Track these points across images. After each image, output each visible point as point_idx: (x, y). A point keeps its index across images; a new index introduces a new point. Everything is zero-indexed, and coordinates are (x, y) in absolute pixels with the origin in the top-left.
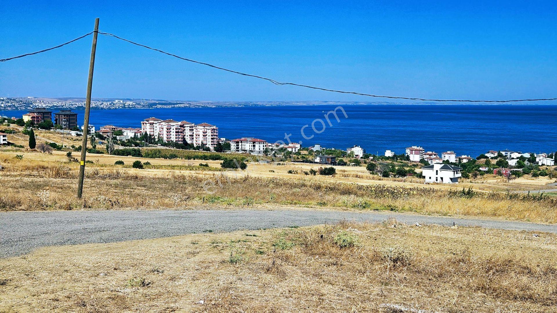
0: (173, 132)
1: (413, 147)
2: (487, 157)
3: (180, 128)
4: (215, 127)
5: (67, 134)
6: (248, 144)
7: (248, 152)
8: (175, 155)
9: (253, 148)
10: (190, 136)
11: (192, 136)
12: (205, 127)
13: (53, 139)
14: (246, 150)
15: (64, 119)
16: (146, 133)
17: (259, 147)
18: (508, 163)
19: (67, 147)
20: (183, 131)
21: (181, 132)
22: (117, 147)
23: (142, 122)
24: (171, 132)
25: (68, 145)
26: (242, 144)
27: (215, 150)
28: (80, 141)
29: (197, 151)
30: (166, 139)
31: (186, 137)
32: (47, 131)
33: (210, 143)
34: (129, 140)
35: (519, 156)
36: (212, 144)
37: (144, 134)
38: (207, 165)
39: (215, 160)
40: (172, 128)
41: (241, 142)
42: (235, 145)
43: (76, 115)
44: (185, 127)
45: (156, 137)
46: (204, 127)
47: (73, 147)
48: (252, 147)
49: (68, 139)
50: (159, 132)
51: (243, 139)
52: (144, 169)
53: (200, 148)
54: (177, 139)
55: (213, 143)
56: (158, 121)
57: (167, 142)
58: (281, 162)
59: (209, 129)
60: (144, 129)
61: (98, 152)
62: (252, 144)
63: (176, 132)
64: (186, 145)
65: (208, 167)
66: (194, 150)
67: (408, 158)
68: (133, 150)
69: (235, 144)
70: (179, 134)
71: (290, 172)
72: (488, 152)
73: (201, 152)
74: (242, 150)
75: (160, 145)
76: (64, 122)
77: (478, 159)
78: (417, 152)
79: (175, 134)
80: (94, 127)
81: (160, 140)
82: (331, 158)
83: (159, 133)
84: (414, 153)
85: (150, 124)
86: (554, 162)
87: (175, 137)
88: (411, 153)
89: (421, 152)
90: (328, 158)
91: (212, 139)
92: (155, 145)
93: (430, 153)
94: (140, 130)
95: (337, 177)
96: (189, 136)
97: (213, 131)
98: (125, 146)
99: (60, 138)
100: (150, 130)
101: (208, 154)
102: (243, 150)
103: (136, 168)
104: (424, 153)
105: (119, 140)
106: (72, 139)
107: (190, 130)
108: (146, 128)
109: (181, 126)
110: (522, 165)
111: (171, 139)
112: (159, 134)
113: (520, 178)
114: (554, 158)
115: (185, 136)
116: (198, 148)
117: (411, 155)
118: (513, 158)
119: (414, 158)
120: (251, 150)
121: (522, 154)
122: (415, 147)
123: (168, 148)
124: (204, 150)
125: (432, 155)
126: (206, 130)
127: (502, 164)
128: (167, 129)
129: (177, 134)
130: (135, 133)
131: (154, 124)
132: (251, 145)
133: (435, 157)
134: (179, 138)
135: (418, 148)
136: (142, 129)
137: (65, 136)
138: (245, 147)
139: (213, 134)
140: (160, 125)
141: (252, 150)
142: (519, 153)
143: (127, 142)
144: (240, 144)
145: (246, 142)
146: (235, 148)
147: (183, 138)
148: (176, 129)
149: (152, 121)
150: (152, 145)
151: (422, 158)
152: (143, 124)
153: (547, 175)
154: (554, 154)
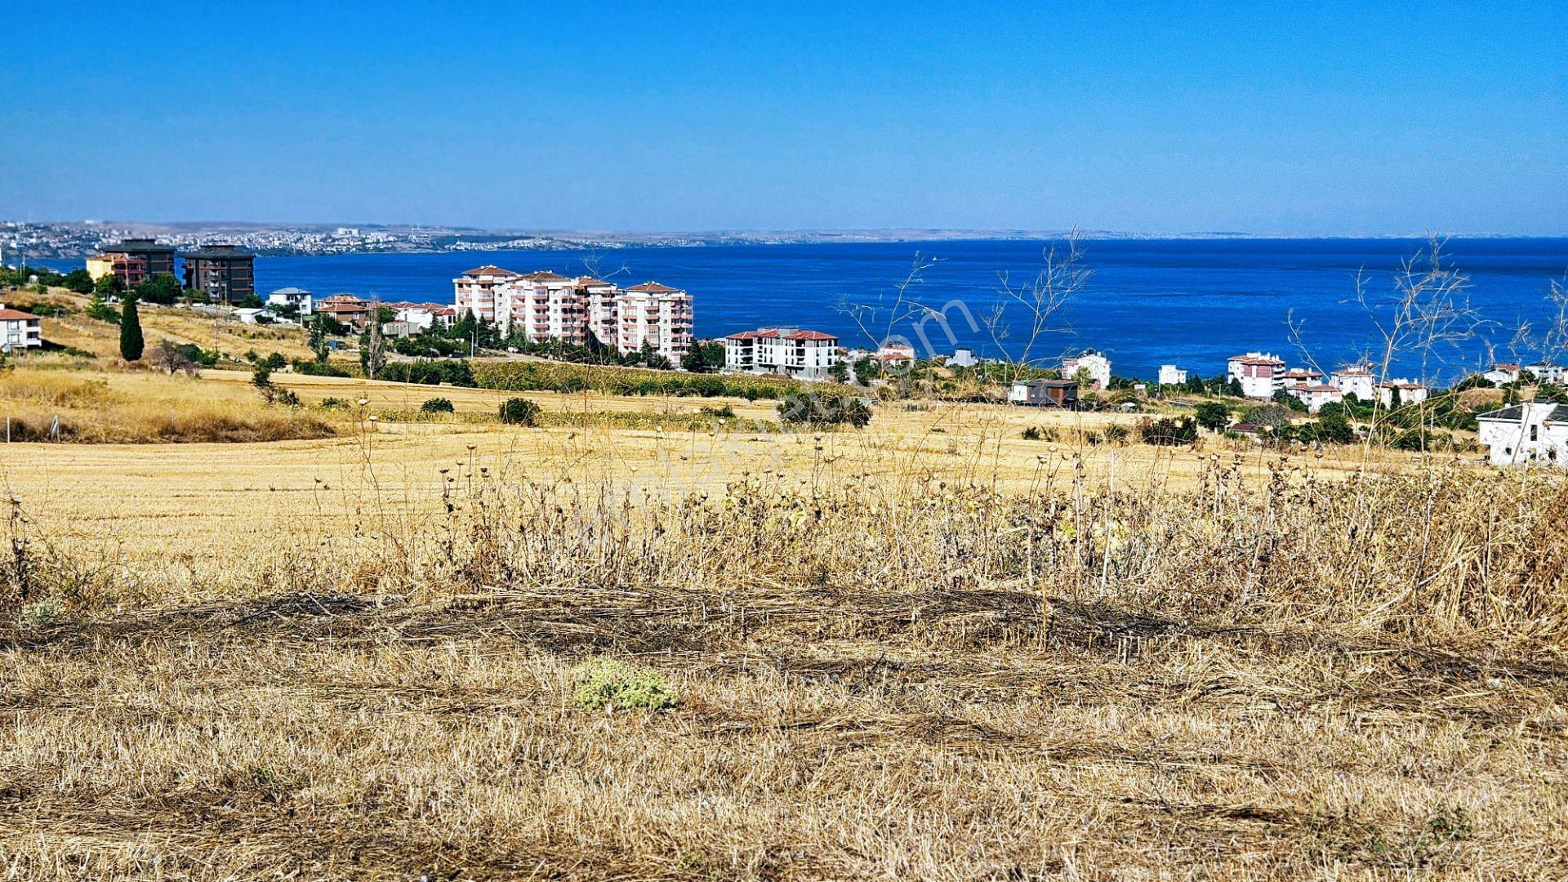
0: (556, 311)
1: (1249, 355)
3: (574, 297)
4: (682, 295)
5: (226, 318)
6: (782, 348)
7: (781, 372)
9: (796, 361)
10: (604, 322)
11: (613, 322)
12: (655, 295)
13: (186, 334)
14: (775, 367)
15: (214, 271)
16: (470, 312)
17: (818, 355)
19: (232, 358)
20: (585, 306)
21: (580, 311)
22: (394, 358)
23: (455, 281)
24: (548, 310)
25: (232, 350)
26: (764, 346)
27: (685, 367)
28: (270, 338)
29: (631, 368)
30: (535, 332)
31: (592, 327)
32: (163, 307)
33: (670, 345)
34: (417, 335)
36: (674, 349)
37: (463, 317)
40: (552, 297)
41: (759, 340)
42: (740, 352)
43: (250, 259)
44: (588, 295)
45: (504, 328)
46: (651, 294)
47: (252, 356)
48: (795, 357)
49: (230, 331)
50: (513, 312)
51: (762, 331)
52: (536, 426)
53: (639, 360)
54: (568, 333)
55: (678, 344)
56: (506, 276)
57: (536, 342)
59: (666, 301)
60: (462, 303)
62: (795, 348)
63: (565, 311)
64: (594, 350)
66: (622, 367)
67: (1236, 389)
68: (446, 366)
69: (740, 349)
70: (575, 315)
71: (1031, 434)
72: (1492, 370)
73: (643, 373)
74: (761, 365)
75: (516, 350)
76: (215, 282)
77: (1462, 388)
78: (1264, 369)
79: (560, 315)
80: (309, 297)
81: (516, 336)
82: (1065, 389)
83: (511, 315)
84: (1254, 373)
85: (483, 286)
87: (560, 324)
88: (1248, 373)
89: (1276, 369)
90: (1056, 388)
91: (675, 331)
92: (504, 353)
93: (1299, 371)
94: (450, 307)
96: (600, 322)
97: (678, 307)
98: (410, 354)
99: (207, 330)
100: (481, 305)
102: (765, 366)
103: (513, 423)
104: (1283, 371)
105: (390, 336)
106: (245, 332)
107: (604, 304)
108: (470, 299)
109: (577, 292)
111: (547, 332)
112: (513, 318)
115: (587, 322)
116: (634, 359)
117: (1247, 379)
119: (1253, 387)
120: (789, 364)
122: (1256, 356)
123: (541, 360)
124: (650, 365)
125: (1305, 379)
126: (656, 304)
128: (538, 301)
129: (569, 315)
130: (435, 315)
131: (493, 285)
132: (790, 349)
133: (1318, 383)
134: (573, 329)
135: (1267, 358)
136: (457, 302)
137: (221, 322)
138: (773, 355)
139: (677, 316)
140: (513, 287)
141: (795, 365)
143: (415, 343)
144: (755, 347)
145: (774, 340)
146: (740, 360)
147: (585, 329)
148: (564, 301)
149: (488, 278)
150: (492, 351)
151: (1281, 388)
152: (461, 286)
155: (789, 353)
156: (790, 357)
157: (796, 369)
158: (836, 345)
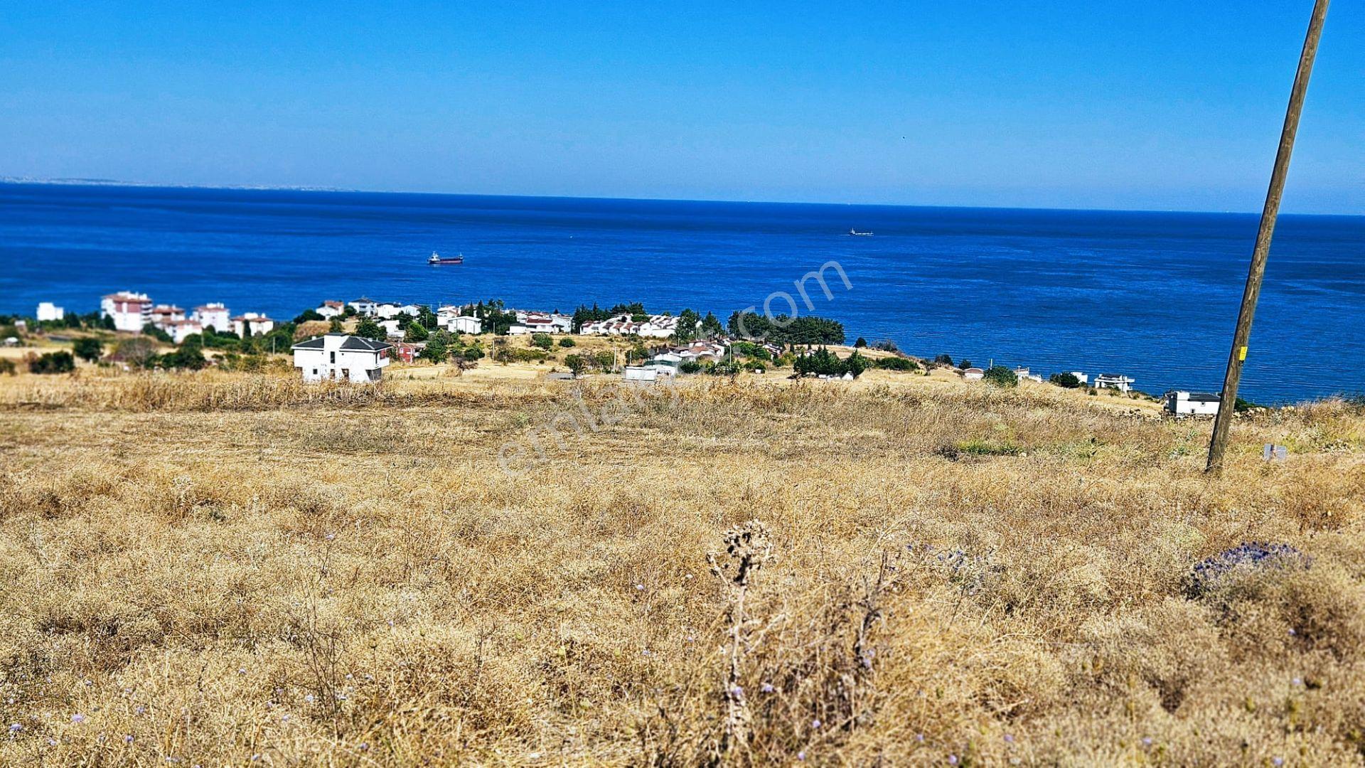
1: (121, 294)
2: (321, 318)
18: (384, 329)
35: (397, 314)
67: (109, 323)
72: (323, 305)
77: (300, 320)
78: (134, 306)
84: (124, 310)
86: (480, 324)
88: (119, 310)
89: (144, 306)
93: (165, 308)
104: (150, 308)
110: (422, 335)
113: (439, 364)
114: (475, 315)
117: (118, 314)
118: (383, 319)
119: (124, 322)
121: (402, 309)
122: (128, 295)
125: (169, 314)
127: (374, 332)
133: (181, 318)
135: (135, 297)
142: (396, 306)
151: (148, 322)
153: (482, 355)
154: (475, 306)
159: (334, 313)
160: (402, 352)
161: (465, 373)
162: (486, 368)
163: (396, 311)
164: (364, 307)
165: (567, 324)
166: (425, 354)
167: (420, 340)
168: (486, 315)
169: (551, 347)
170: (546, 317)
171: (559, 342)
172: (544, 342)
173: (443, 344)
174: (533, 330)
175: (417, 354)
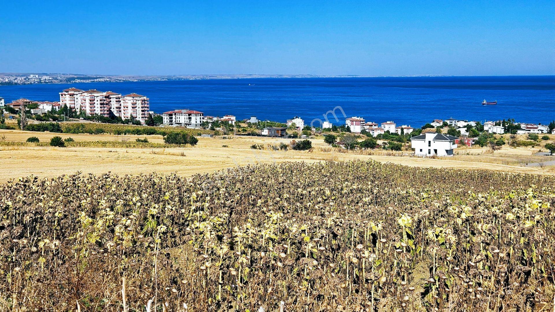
0: (97, 104)
1: (353, 118)
2: (433, 127)
3: (104, 99)
4: (145, 98)
6: (183, 117)
7: (183, 125)
8: (101, 130)
9: (188, 122)
10: (117, 108)
11: (120, 108)
12: (135, 98)
14: (181, 124)
16: (65, 105)
17: (196, 119)
18: (459, 132)
20: (109, 102)
21: (107, 104)
22: (30, 122)
23: (60, 93)
24: (95, 104)
26: (176, 116)
27: (146, 124)
29: (126, 125)
30: (90, 112)
31: (112, 110)
33: (141, 116)
34: (45, 113)
35: (466, 125)
36: (142, 117)
37: (63, 106)
38: (146, 141)
39: (150, 134)
40: (96, 99)
41: (175, 114)
42: (168, 118)
44: (111, 98)
45: (78, 110)
46: (133, 98)
48: (188, 120)
51: (176, 111)
52: (66, 147)
53: (129, 122)
54: (102, 112)
55: (144, 116)
56: (79, 92)
57: (90, 116)
58: (226, 136)
59: (139, 100)
60: (63, 101)
61: (8, 128)
62: (188, 117)
63: (101, 104)
64: (112, 118)
65: (148, 143)
66: (122, 124)
67: (348, 129)
68: (51, 125)
69: (168, 117)
70: (105, 106)
71: (254, 147)
72: (434, 122)
73: (131, 127)
75: (83, 119)
77: (423, 128)
78: (358, 122)
79: (99, 106)
80: (3, 100)
81: (83, 113)
82: (281, 130)
83: (81, 106)
84: (354, 124)
85: (70, 95)
86: (504, 129)
87: (99, 109)
88: (352, 124)
89: (362, 123)
90: (278, 130)
91: (142, 111)
92: (77, 119)
93: (370, 123)
94: (59, 103)
95: (316, 152)
96: (115, 108)
97: (143, 102)
98: (41, 120)
100: (70, 102)
101: (139, 127)
102: (177, 123)
103: (55, 146)
104: (364, 123)
105: (34, 114)
107: (116, 101)
108: (66, 100)
109: (106, 97)
110: (477, 134)
111: (95, 112)
112: (81, 107)
114: (501, 125)
115: (111, 108)
116: (127, 122)
117: (352, 126)
118: (459, 127)
119: (354, 129)
120: (186, 123)
121: (468, 123)
122: (355, 118)
123: (92, 122)
124: (133, 124)
125: (372, 126)
126: (135, 101)
127: (455, 133)
128: (91, 101)
129: (102, 106)
130: (53, 106)
131: (74, 95)
132: (186, 117)
133: (376, 127)
134: (105, 111)
135: (359, 119)
136: (61, 101)
138: (180, 120)
139: (143, 106)
140: (81, 96)
141: (188, 123)
142: (466, 122)
143: (43, 116)
144: (174, 116)
145: (180, 114)
146: (168, 122)
147: (110, 110)
148: (101, 100)
149: (73, 92)
150: (73, 119)
151: (363, 129)
152: (62, 95)
153: (504, 143)
154: (501, 121)
155: (186, 118)
156: (186, 120)
157: (189, 124)
158: (203, 116)
159: (438, 125)
160: (466, 142)
161: (496, 152)
162: (506, 149)
163: (466, 124)
164: (452, 122)
165: (545, 129)
166: (477, 143)
167: (475, 136)
168: (507, 126)
169: (538, 140)
170: (536, 126)
171: (542, 137)
172: (535, 138)
173: (486, 138)
174: (529, 132)
175: (473, 143)
